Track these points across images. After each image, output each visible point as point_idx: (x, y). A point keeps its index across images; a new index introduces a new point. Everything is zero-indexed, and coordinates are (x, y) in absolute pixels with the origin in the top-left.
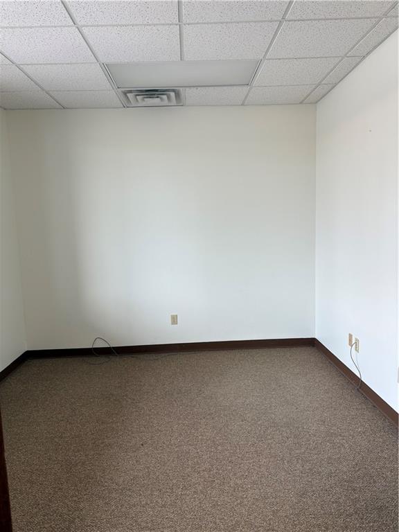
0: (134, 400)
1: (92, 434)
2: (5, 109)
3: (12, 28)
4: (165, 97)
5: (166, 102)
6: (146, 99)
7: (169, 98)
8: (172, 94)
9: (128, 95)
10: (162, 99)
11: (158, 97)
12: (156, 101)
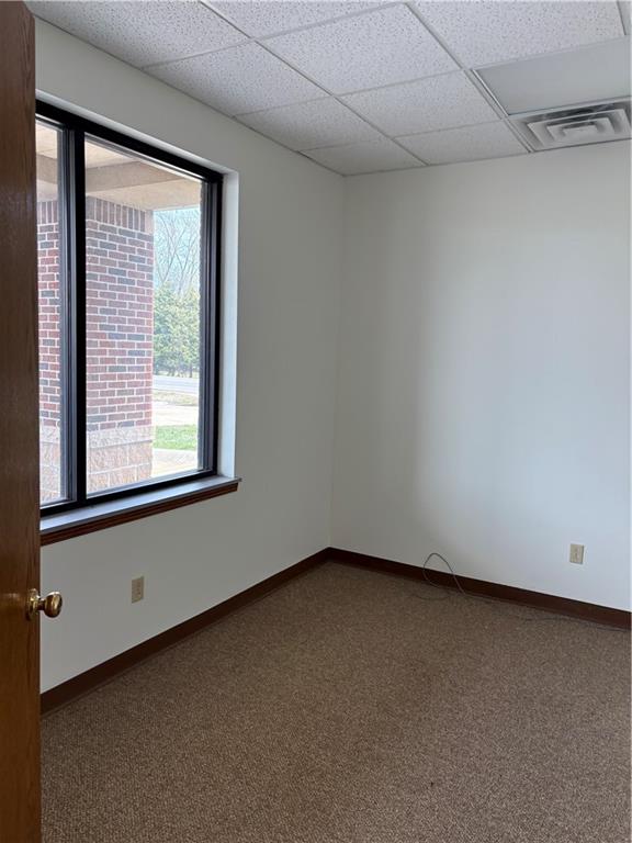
0: (455, 686)
1: (361, 725)
2: (344, 175)
3: (307, 28)
4: (605, 121)
5: (610, 132)
6: (566, 131)
7: (614, 122)
8: (621, 112)
9: (530, 125)
10: (600, 128)
11: (592, 123)
12: (587, 132)
